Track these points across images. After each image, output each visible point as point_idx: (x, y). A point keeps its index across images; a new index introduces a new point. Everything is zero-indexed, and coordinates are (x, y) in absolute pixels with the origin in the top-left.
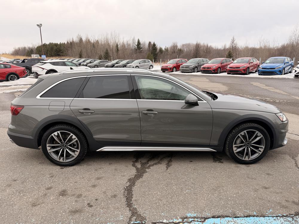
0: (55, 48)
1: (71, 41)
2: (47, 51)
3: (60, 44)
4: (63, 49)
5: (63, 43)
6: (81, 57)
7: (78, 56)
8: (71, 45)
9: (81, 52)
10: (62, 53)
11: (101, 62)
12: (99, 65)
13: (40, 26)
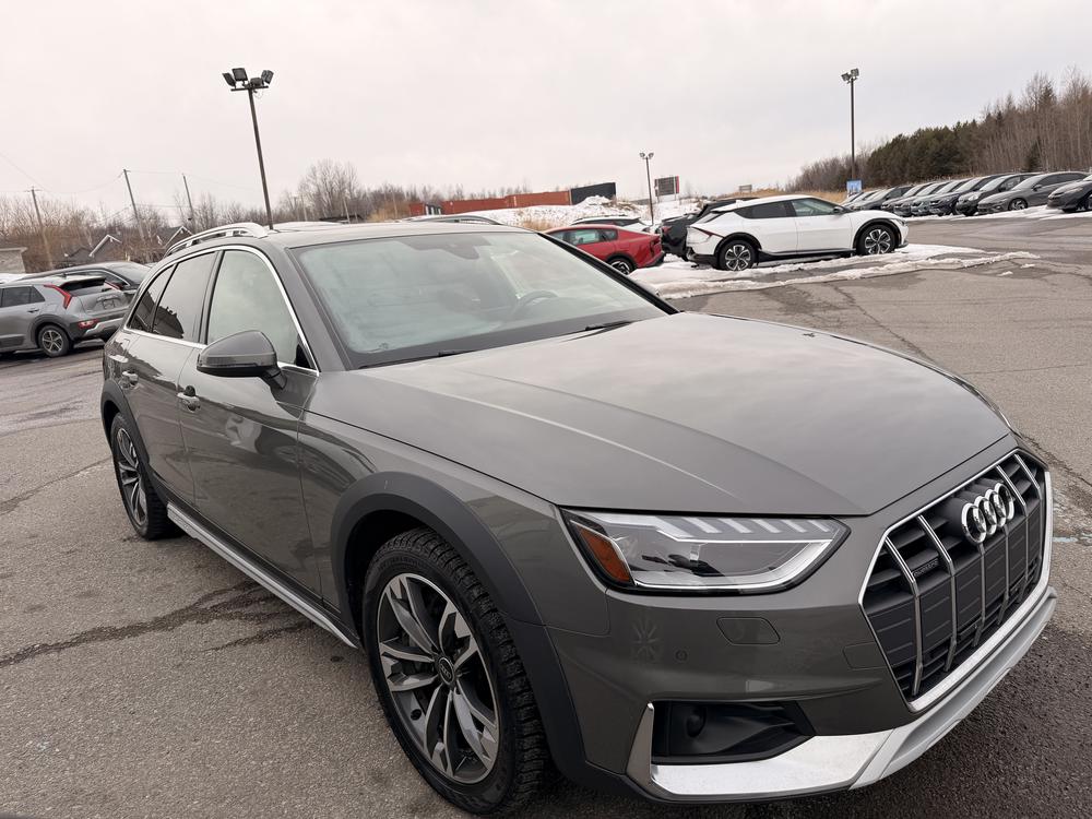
0: (934, 146)
1: (1003, 108)
2: (906, 160)
3: (958, 129)
4: (962, 148)
5: (970, 121)
6: (1032, 166)
7: (1023, 163)
8: (1000, 123)
9: (1035, 147)
10: (958, 161)
11: (1043, 182)
12: (1032, 197)
13: (850, 77)
